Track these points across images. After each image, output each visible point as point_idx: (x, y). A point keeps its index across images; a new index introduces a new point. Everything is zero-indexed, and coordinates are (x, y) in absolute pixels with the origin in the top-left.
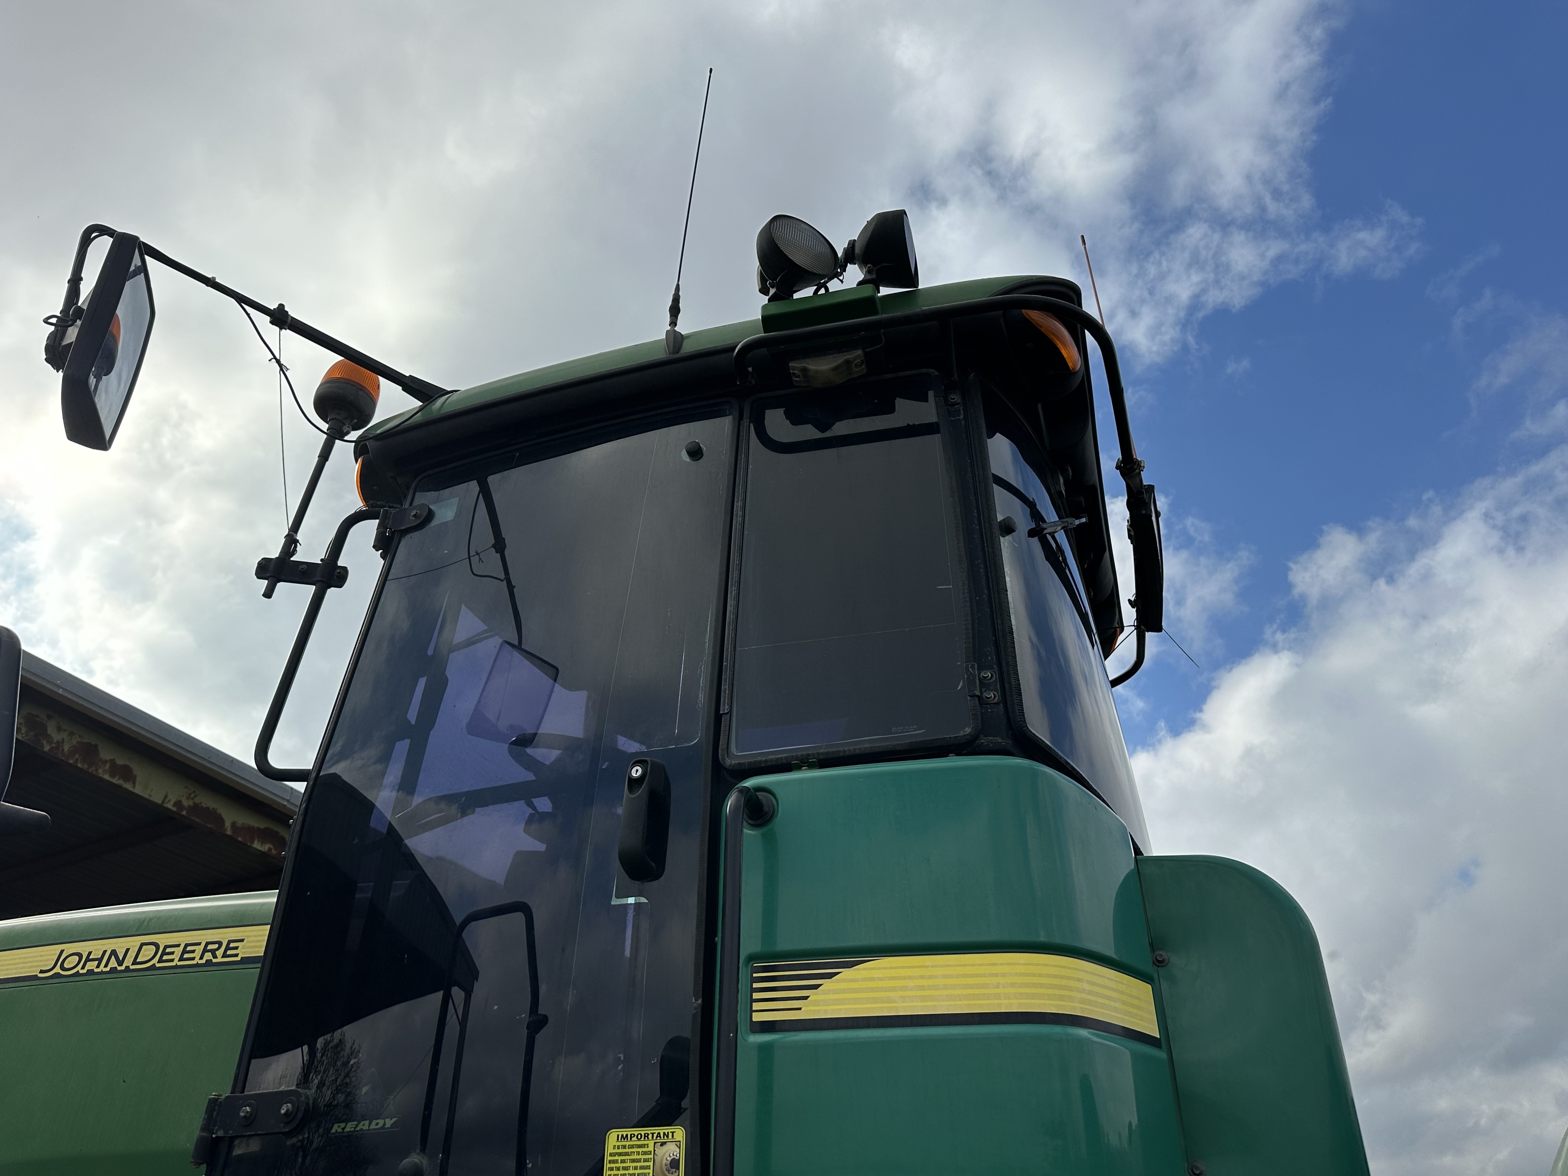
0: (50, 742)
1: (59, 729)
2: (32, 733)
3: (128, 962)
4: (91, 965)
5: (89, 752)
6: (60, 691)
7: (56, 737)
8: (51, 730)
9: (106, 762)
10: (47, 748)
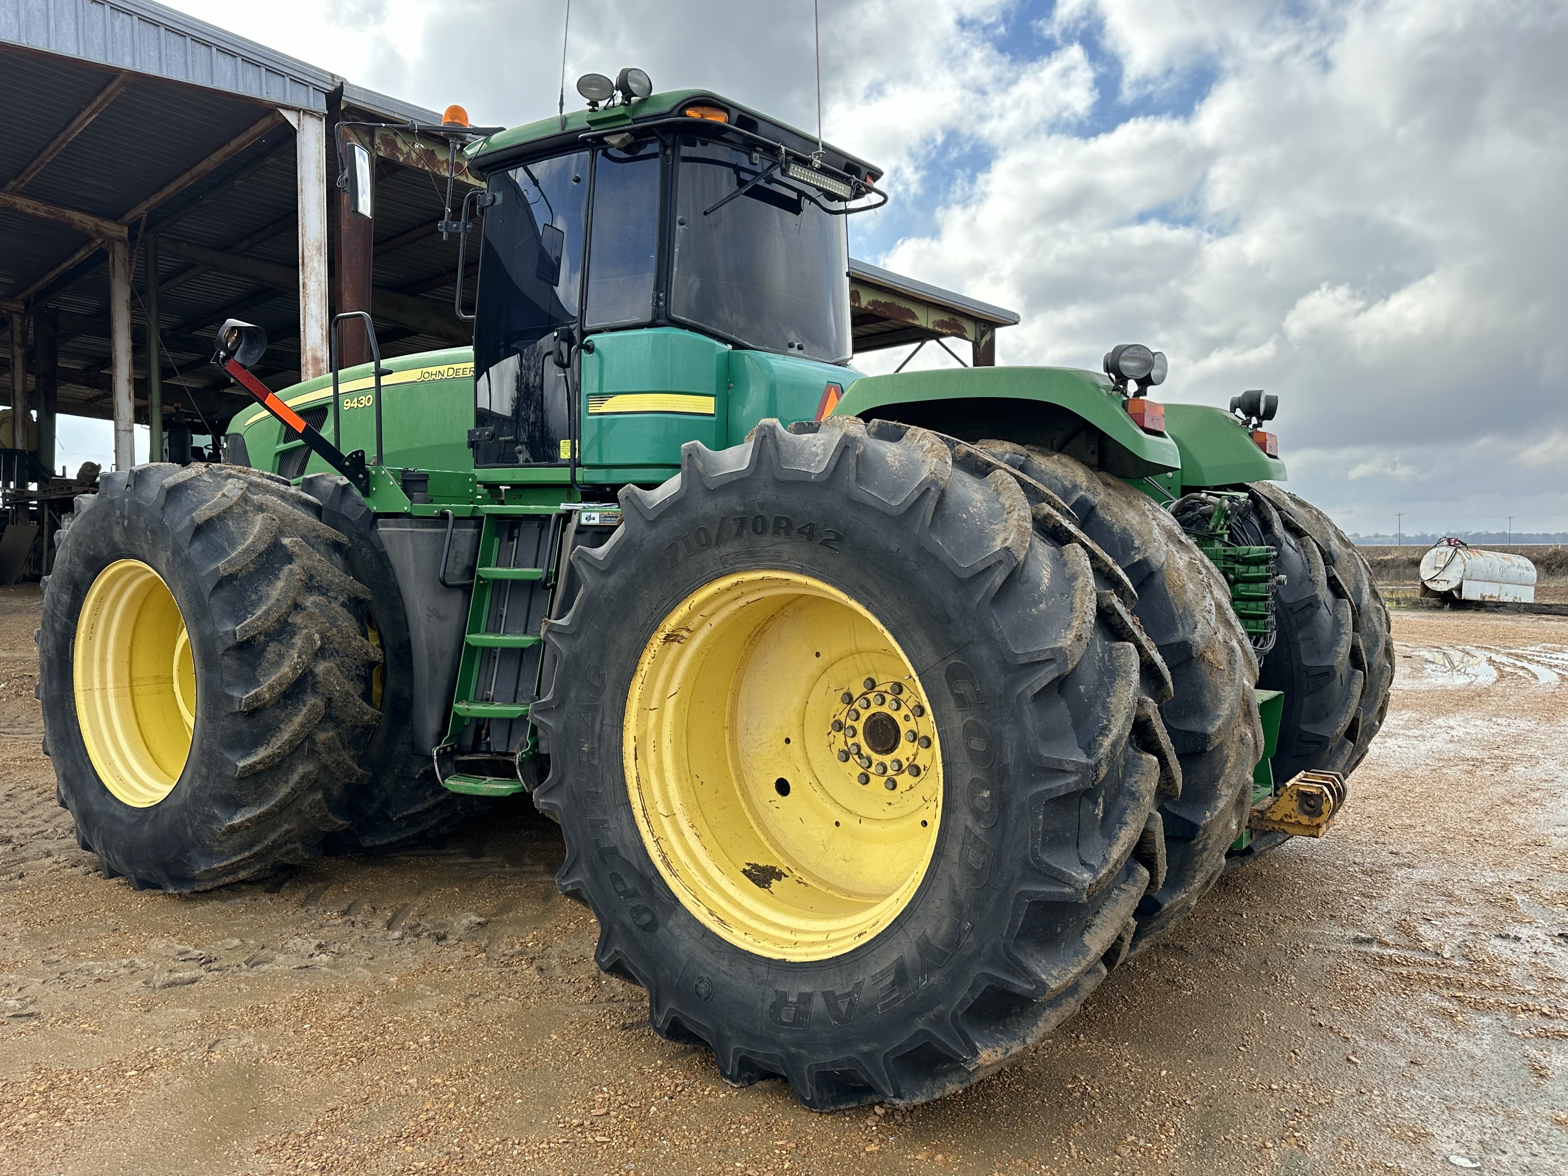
0: (402, 154)
1: (405, 143)
2: (388, 150)
3: (445, 375)
4: (433, 377)
5: (430, 155)
6: (396, 116)
7: (405, 149)
8: (400, 144)
9: (443, 162)
10: (401, 159)
